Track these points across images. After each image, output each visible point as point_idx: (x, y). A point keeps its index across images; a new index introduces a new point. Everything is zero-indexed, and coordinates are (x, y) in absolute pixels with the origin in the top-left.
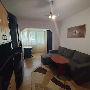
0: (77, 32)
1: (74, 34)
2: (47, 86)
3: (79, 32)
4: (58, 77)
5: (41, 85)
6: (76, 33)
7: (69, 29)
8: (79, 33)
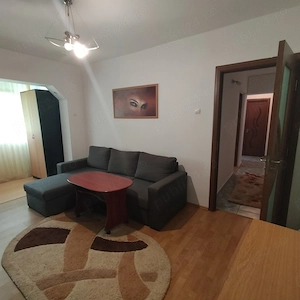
0: (140, 103)
1: (133, 108)
2: (86, 268)
3: (143, 103)
4: (108, 233)
5: (61, 275)
6: (136, 106)
7: (115, 93)
8: (144, 106)
